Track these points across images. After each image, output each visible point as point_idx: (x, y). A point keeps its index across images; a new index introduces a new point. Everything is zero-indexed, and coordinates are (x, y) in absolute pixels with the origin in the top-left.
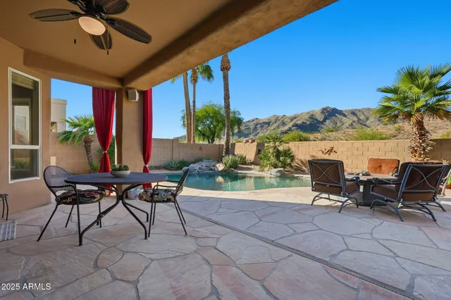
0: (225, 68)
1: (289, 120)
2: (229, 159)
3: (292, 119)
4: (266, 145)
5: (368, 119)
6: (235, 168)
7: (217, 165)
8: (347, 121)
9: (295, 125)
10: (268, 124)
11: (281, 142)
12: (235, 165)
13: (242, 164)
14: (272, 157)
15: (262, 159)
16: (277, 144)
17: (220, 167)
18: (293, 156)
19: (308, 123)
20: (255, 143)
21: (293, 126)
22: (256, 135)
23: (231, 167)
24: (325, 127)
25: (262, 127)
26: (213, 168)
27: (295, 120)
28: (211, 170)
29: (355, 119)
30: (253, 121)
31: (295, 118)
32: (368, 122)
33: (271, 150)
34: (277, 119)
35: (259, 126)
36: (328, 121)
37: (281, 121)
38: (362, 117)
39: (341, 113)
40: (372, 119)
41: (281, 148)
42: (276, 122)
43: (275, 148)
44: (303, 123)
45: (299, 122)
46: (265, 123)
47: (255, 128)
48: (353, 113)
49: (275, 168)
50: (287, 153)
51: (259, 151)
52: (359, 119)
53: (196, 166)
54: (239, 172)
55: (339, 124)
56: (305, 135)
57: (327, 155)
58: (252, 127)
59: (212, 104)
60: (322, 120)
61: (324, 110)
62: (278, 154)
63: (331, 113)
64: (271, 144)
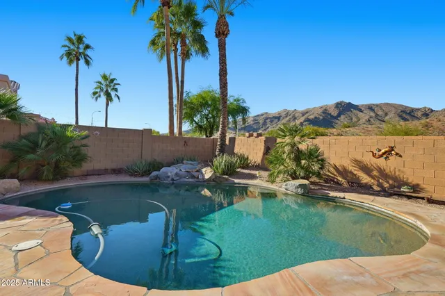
0: (222, 33)
1: (301, 115)
2: (221, 161)
3: (304, 114)
4: (279, 140)
5: (386, 114)
6: (230, 175)
7: (203, 170)
8: (364, 117)
9: (308, 120)
10: (278, 118)
11: (302, 136)
12: (230, 171)
13: (243, 168)
14: (288, 160)
15: (271, 162)
16: (297, 139)
17: (208, 173)
18: (323, 160)
19: (321, 117)
20: (263, 138)
21: (305, 121)
22: (265, 130)
23: (224, 173)
24: (339, 122)
25: (271, 121)
26: (196, 174)
27: (307, 115)
28: (193, 177)
29: (372, 114)
30: (262, 115)
31: (307, 112)
32: (387, 118)
33: (287, 149)
34: (288, 114)
35: (268, 120)
36: (342, 117)
37: (291, 115)
38: (380, 113)
39: (356, 107)
40: (391, 115)
41: (303, 147)
42: (286, 117)
43: (293, 145)
44: (316, 118)
45: (312, 117)
46: (275, 118)
47: (265, 123)
48: (370, 108)
49: (294, 178)
50: (313, 155)
51: (267, 150)
52: (377, 115)
53: (171, 171)
54: (236, 181)
55: (354, 119)
56: (321, 130)
57: (382, 159)
58: (261, 122)
59: (211, 89)
60: (336, 115)
61: (338, 105)
62: (298, 156)
63: (345, 108)
64: (287, 140)
